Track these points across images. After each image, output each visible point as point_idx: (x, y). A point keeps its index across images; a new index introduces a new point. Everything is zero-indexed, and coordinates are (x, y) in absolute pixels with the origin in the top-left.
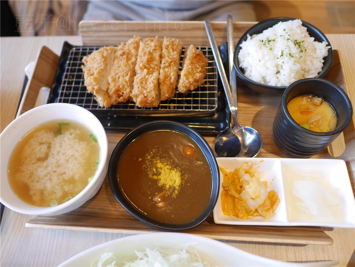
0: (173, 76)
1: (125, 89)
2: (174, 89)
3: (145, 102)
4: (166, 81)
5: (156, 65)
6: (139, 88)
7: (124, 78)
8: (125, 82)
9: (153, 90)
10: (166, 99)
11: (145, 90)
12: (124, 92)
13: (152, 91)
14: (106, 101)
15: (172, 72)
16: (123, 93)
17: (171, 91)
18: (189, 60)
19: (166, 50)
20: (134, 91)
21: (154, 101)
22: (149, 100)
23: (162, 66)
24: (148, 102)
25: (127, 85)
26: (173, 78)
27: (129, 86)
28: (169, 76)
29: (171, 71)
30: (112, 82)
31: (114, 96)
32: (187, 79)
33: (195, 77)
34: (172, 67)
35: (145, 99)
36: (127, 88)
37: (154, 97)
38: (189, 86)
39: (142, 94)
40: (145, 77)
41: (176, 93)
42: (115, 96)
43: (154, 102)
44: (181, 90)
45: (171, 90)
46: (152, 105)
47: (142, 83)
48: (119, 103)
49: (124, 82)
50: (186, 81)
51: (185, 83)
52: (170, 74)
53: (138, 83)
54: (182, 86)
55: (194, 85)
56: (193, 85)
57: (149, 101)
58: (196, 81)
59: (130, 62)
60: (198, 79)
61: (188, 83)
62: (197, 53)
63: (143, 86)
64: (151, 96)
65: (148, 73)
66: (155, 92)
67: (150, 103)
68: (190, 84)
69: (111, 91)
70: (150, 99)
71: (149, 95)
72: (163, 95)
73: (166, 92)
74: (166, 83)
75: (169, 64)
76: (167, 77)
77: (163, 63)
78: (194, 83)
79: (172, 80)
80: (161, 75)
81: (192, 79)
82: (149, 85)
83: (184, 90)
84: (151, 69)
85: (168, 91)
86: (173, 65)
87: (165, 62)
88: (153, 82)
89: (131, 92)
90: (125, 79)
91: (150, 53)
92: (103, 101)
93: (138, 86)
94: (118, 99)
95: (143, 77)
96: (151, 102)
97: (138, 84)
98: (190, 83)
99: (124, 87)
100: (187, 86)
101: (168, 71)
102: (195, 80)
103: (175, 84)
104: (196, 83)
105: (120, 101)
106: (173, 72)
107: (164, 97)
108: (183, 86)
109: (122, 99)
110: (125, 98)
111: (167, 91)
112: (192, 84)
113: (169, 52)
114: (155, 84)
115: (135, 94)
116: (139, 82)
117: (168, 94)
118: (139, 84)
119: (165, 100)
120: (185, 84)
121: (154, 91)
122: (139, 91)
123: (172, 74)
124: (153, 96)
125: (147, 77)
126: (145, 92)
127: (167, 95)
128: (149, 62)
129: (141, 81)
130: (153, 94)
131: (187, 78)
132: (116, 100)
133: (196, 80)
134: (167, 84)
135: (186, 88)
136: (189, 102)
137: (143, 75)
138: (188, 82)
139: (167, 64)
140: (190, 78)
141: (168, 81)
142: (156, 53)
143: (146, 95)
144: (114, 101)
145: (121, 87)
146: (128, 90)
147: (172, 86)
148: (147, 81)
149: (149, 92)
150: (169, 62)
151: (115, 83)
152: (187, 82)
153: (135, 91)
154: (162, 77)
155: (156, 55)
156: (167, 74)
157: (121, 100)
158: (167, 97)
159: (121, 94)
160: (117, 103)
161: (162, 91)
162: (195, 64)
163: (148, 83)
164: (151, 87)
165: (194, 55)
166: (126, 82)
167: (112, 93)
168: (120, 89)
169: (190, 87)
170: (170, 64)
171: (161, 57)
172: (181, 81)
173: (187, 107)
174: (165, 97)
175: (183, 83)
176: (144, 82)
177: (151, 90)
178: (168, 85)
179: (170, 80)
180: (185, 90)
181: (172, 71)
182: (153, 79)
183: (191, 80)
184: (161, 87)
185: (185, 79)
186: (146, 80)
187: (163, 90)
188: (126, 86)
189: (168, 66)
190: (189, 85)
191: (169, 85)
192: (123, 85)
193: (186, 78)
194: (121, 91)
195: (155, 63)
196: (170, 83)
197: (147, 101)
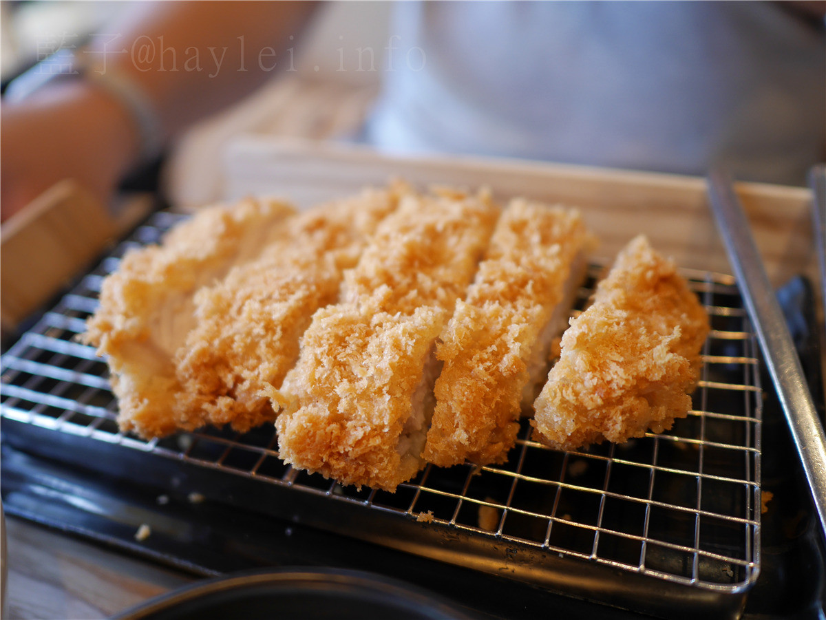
0: (516, 340)
1: (252, 362)
2: (512, 421)
3: (329, 447)
4: (477, 356)
5: (445, 285)
6: (319, 363)
7: (267, 308)
8: (262, 324)
9: (385, 389)
10: (456, 459)
11: (345, 380)
12: (246, 374)
13: (379, 392)
14: (146, 401)
15: (518, 323)
16: (239, 380)
17: (488, 422)
18: (617, 286)
19: (513, 237)
20: (291, 381)
21: (377, 450)
22: (351, 441)
23: (474, 291)
24: (341, 449)
25: (269, 345)
26: (515, 349)
27: (276, 352)
28: (498, 341)
29: (511, 316)
30: (208, 317)
31: (193, 386)
32: (597, 366)
33: (642, 367)
34: (520, 303)
35: (334, 426)
36: (263, 357)
37: (383, 427)
38: (599, 408)
39: (326, 398)
40: (367, 320)
41: (519, 447)
42: (198, 386)
43: (381, 460)
44: (550, 424)
45: (489, 415)
46: (367, 473)
47: (341, 341)
48: (209, 429)
49: (258, 322)
50: (589, 375)
51: (579, 387)
52: (504, 331)
53: (321, 338)
54: (557, 401)
55: (631, 411)
56: (623, 413)
57: (347, 446)
58: (645, 389)
59: (330, 257)
60: (657, 376)
61: (595, 389)
62: (663, 271)
63: (341, 358)
64: (369, 419)
65: (390, 306)
66: (395, 399)
67: (352, 456)
68: (609, 402)
69: (183, 357)
70: (359, 434)
71: (360, 412)
72: (443, 433)
73: (459, 417)
74: (471, 370)
75: (510, 286)
76: (480, 339)
77: (480, 278)
78: (631, 401)
79: (506, 362)
80: (453, 323)
81: (621, 371)
82: (375, 357)
83: (563, 431)
84: (413, 294)
85: (473, 414)
86: (529, 297)
87: (492, 277)
88: (397, 345)
89: (277, 381)
90: (270, 314)
91: (433, 234)
92: (133, 400)
93: (316, 355)
94: (206, 406)
95: (357, 314)
96: (359, 451)
97: (320, 346)
98: (611, 390)
99: (251, 348)
100: (590, 405)
101: (497, 314)
102: (641, 379)
103: (521, 385)
104: (645, 402)
105: (212, 418)
106: (523, 326)
107: (441, 446)
108: (563, 401)
109: (224, 409)
110: (240, 410)
111: (464, 411)
112: (620, 401)
113: (523, 245)
114: (404, 356)
115: (294, 393)
116: (326, 336)
117: (466, 431)
118: (326, 347)
119: (448, 465)
120: (576, 394)
121: (388, 392)
122: (313, 381)
123: (515, 329)
124: (376, 422)
125: (375, 320)
126: (341, 389)
127: (461, 436)
128: (416, 264)
129: (341, 333)
130: (383, 410)
131: (596, 363)
132: (196, 411)
133: (644, 386)
134: (476, 378)
135: (577, 421)
136: (583, 507)
137: (363, 310)
138: (595, 381)
139: (500, 286)
140: (614, 367)
141: (482, 361)
142: (461, 236)
143: (342, 408)
144: (187, 413)
145: (238, 347)
146: (266, 368)
147: (501, 392)
148: (369, 339)
149: (364, 396)
150: (512, 280)
151: (217, 325)
152: (590, 381)
153: (298, 381)
154: (455, 332)
155: (459, 247)
156: (486, 330)
157: (220, 412)
158: (460, 444)
159: (229, 380)
160: (200, 424)
161: (440, 408)
162: (651, 311)
163: (371, 348)
164: (380, 372)
165: (650, 274)
166: (269, 328)
167: (186, 369)
168: (234, 356)
169: (605, 417)
170: (516, 288)
171: (479, 256)
172: (556, 375)
173: (564, 537)
174: (449, 445)
175: (564, 385)
176: (353, 342)
177: (378, 384)
178: (480, 384)
179: (498, 356)
180: (571, 427)
181: (514, 319)
182: (404, 332)
183: (618, 376)
184: (441, 388)
185: (580, 362)
186: (368, 334)
187: (445, 401)
188: (262, 344)
189: (503, 294)
190: (600, 402)
191: (488, 384)
192: (249, 340)
193: (591, 364)
194: (231, 364)
195: (442, 273)
196: (492, 374)
197: (339, 440)
